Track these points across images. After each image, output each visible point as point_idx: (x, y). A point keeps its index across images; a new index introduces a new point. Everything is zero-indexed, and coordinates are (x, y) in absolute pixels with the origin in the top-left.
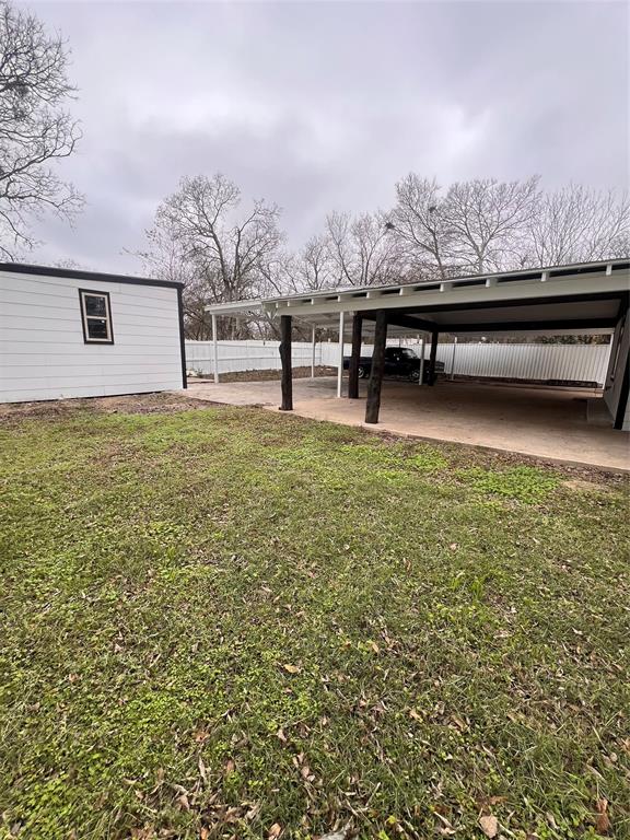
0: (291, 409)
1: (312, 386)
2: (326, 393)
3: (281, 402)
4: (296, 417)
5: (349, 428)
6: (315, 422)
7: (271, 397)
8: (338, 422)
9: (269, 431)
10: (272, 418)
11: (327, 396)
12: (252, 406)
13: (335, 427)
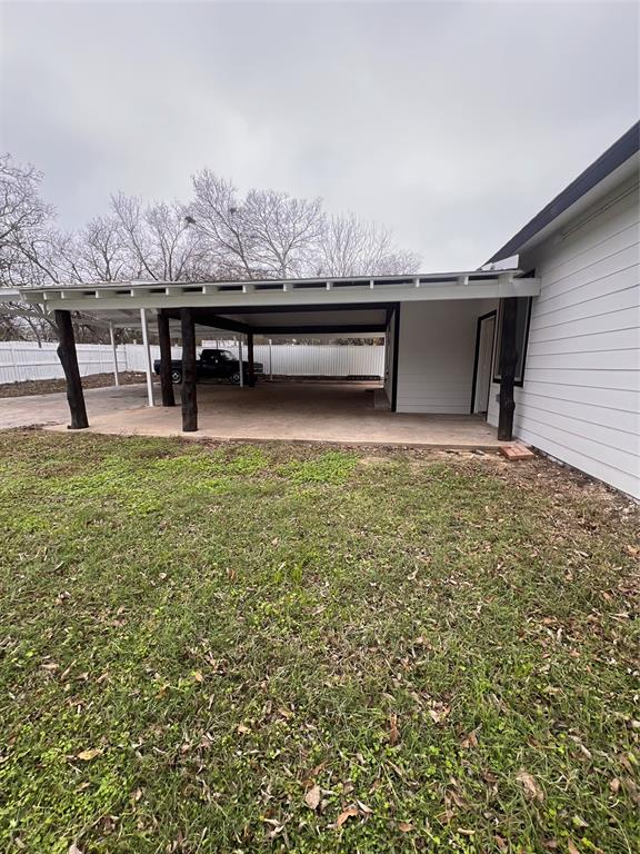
0: (87, 426)
1: (115, 396)
2: (134, 403)
3: (70, 418)
4: (94, 436)
5: (164, 440)
6: (120, 437)
8: (149, 435)
10: (58, 440)
11: (138, 406)
12: (25, 429)
13: (147, 441)
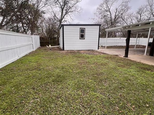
0: (127, 57)
1: (134, 51)
2: (140, 53)
3: (124, 55)
4: (129, 60)
5: (149, 66)
6: (136, 62)
7: (121, 53)
8: (144, 63)
9: (120, 63)
10: (121, 59)
11: (141, 54)
12: (115, 55)
13: (144, 64)
